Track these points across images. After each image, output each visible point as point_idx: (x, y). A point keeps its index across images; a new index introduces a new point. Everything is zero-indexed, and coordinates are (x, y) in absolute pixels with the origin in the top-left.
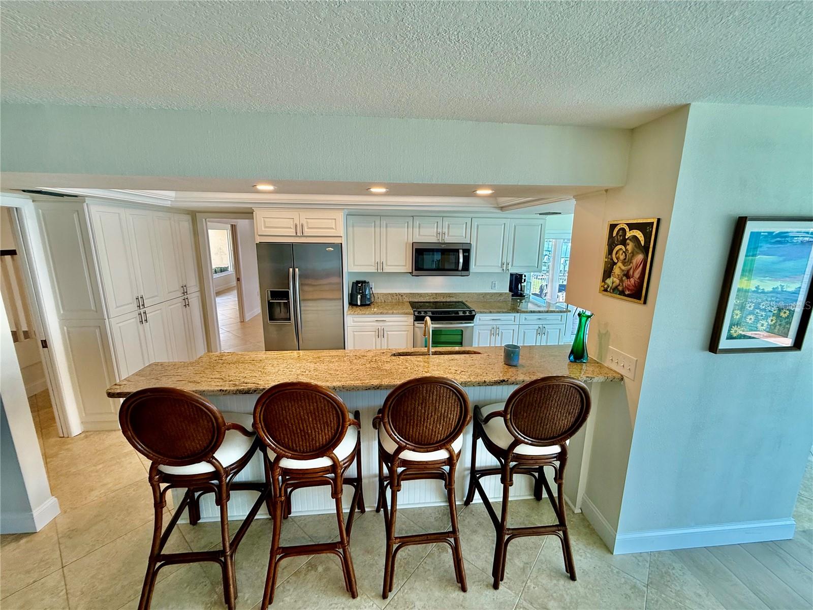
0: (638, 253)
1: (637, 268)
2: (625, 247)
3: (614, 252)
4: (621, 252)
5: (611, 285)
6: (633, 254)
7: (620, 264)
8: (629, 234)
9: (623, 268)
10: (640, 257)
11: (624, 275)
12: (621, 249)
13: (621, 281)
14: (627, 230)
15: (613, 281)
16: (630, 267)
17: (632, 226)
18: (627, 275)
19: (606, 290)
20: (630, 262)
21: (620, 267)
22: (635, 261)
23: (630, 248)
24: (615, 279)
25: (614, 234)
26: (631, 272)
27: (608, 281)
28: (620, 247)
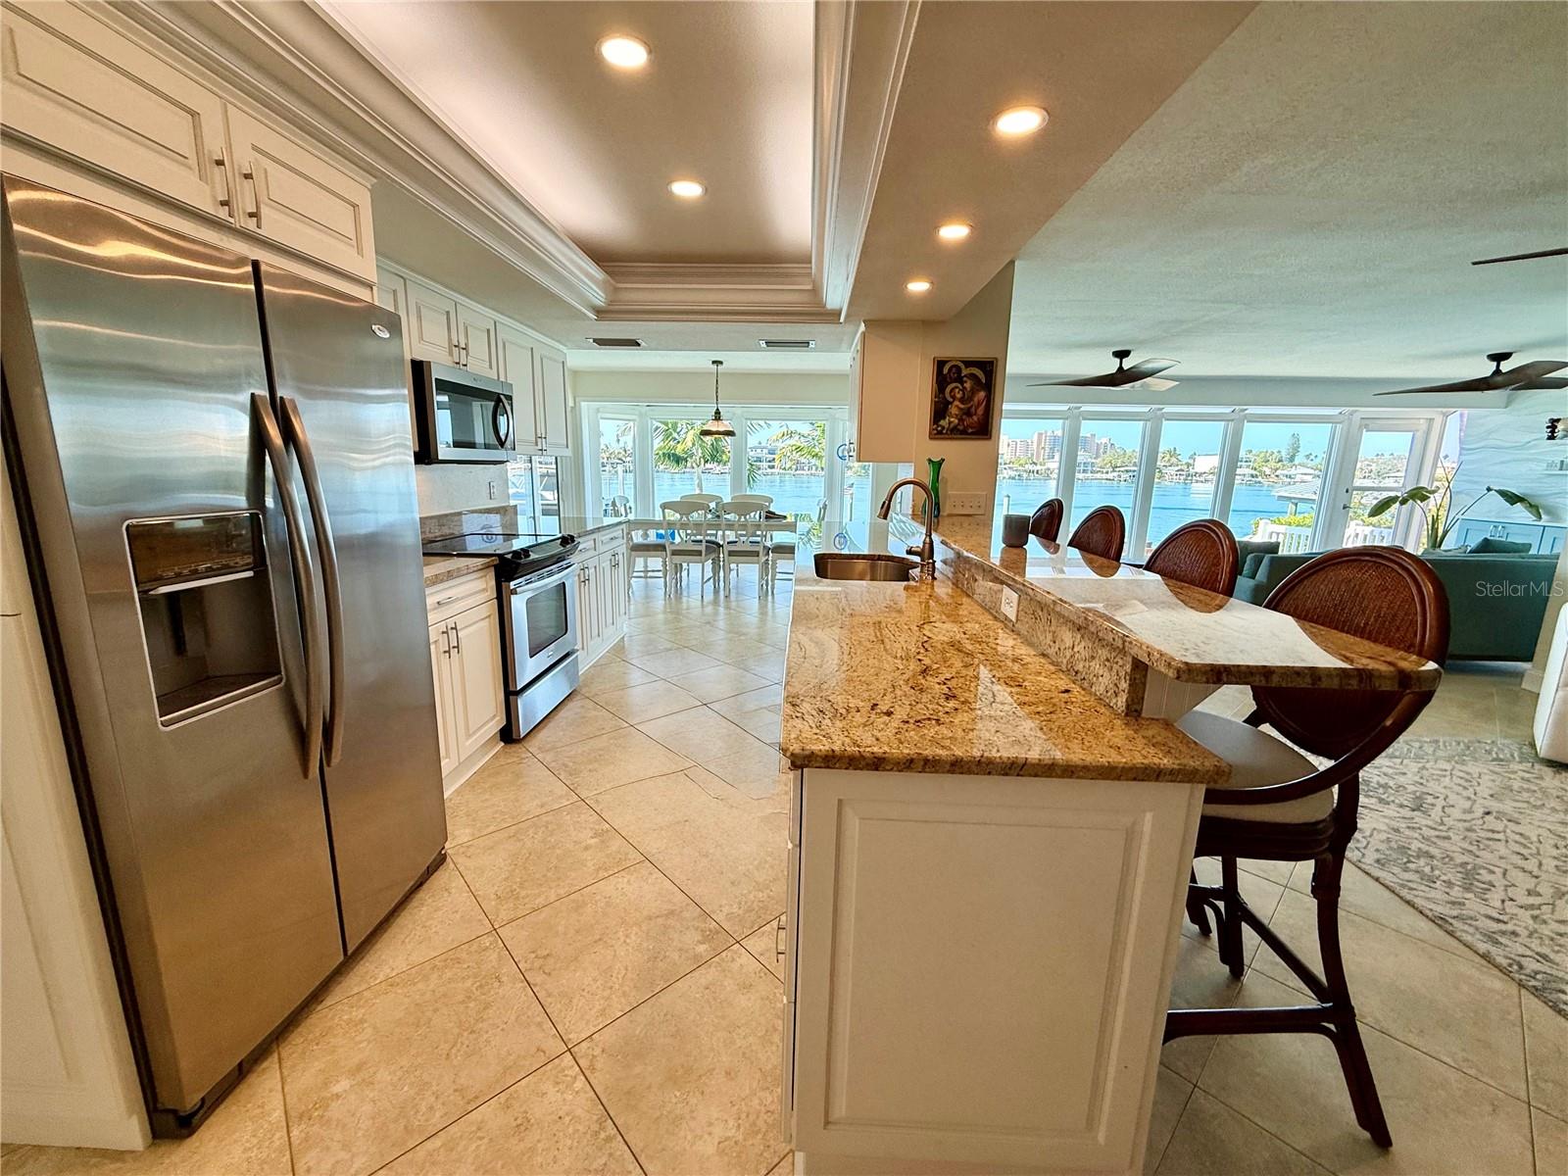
0: (978, 391)
1: (979, 404)
2: (962, 385)
3: (948, 390)
4: (957, 390)
5: (947, 426)
6: (973, 392)
7: (957, 403)
8: (965, 372)
9: (962, 406)
10: (982, 394)
11: (964, 414)
12: (957, 387)
13: (961, 420)
14: (962, 366)
15: (950, 421)
16: (969, 405)
17: (968, 363)
18: (968, 413)
19: (940, 433)
20: (971, 399)
21: (957, 406)
22: (976, 399)
23: (968, 385)
24: (952, 420)
25: (945, 371)
26: (973, 410)
27: (942, 422)
28: (954, 385)
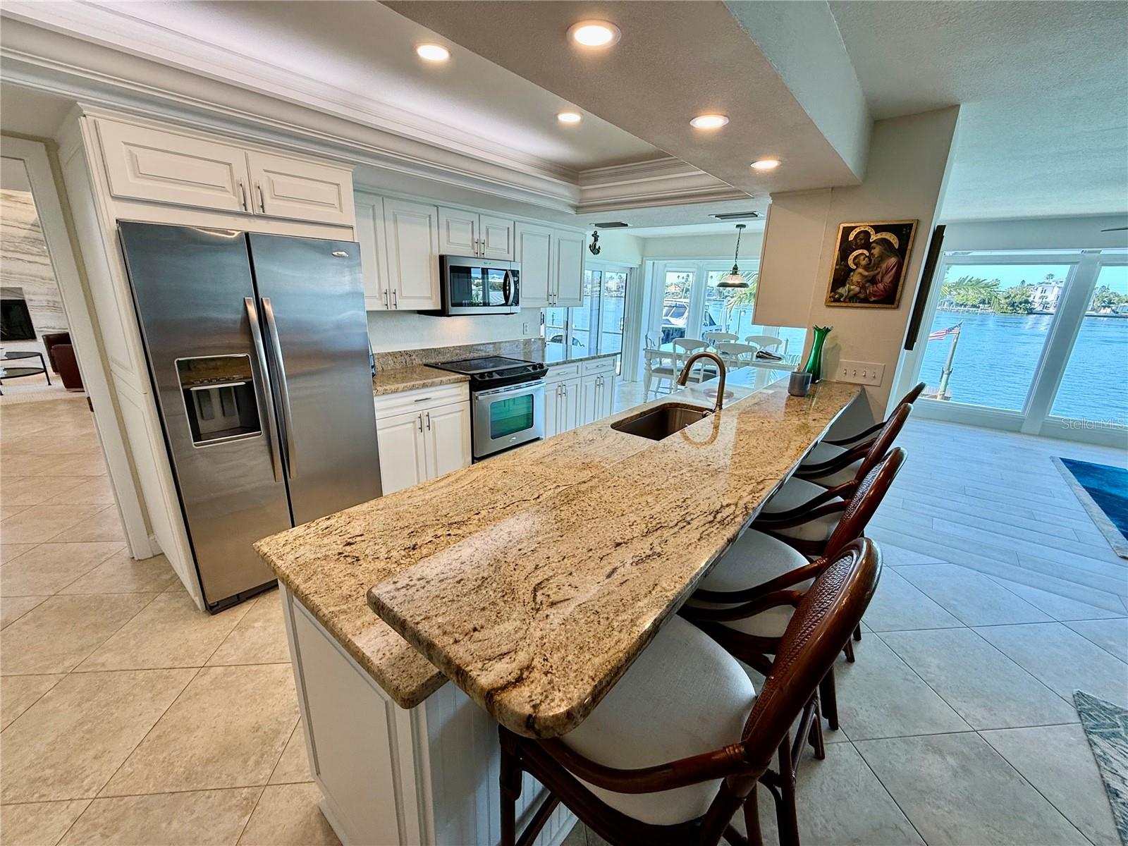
0: (889, 257)
1: (887, 271)
2: (869, 251)
3: (851, 257)
4: (862, 257)
5: (845, 294)
6: (882, 258)
7: (860, 270)
8: (873, 238)
9: (866, 273)
10: (893, 260)
11: (868, 281)
12: (862, 254)
13: (863, 288)
14: (872, 232)
15: (849, 289)
16: (876, 272)
17: (878, 229)
18: (873, 281)
19: (838, 300)
20: (878, 265)
21: (860, 274)
22: (884, 266)
23: (876, 251)
24: (852, 287)
25: (851, 237)
26: (879, 277)
27: (841, 290)
28: (860, 251)
